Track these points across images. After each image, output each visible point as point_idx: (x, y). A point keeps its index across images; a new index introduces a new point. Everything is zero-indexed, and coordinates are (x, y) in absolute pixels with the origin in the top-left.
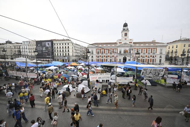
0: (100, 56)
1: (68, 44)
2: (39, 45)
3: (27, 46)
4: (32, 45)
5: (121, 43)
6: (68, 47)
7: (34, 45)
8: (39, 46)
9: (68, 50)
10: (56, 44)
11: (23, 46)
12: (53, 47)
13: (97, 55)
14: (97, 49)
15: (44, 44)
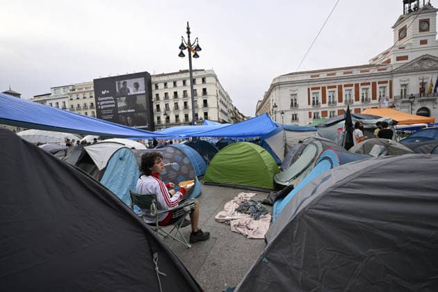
0: (324, 113)
1: (204, 80)
2: (104, 93)
3: (66, 100)
4: (81, 96)
5: (406, 58)
6: (204, 90)
7: (87, 95)
8: (106, 95)
9: (205, 102)
10: (161, 86)
11: (54, 103)
12: (150, 97)
13: (313, 112)
14: (313, 89)
15: (122, 86)
